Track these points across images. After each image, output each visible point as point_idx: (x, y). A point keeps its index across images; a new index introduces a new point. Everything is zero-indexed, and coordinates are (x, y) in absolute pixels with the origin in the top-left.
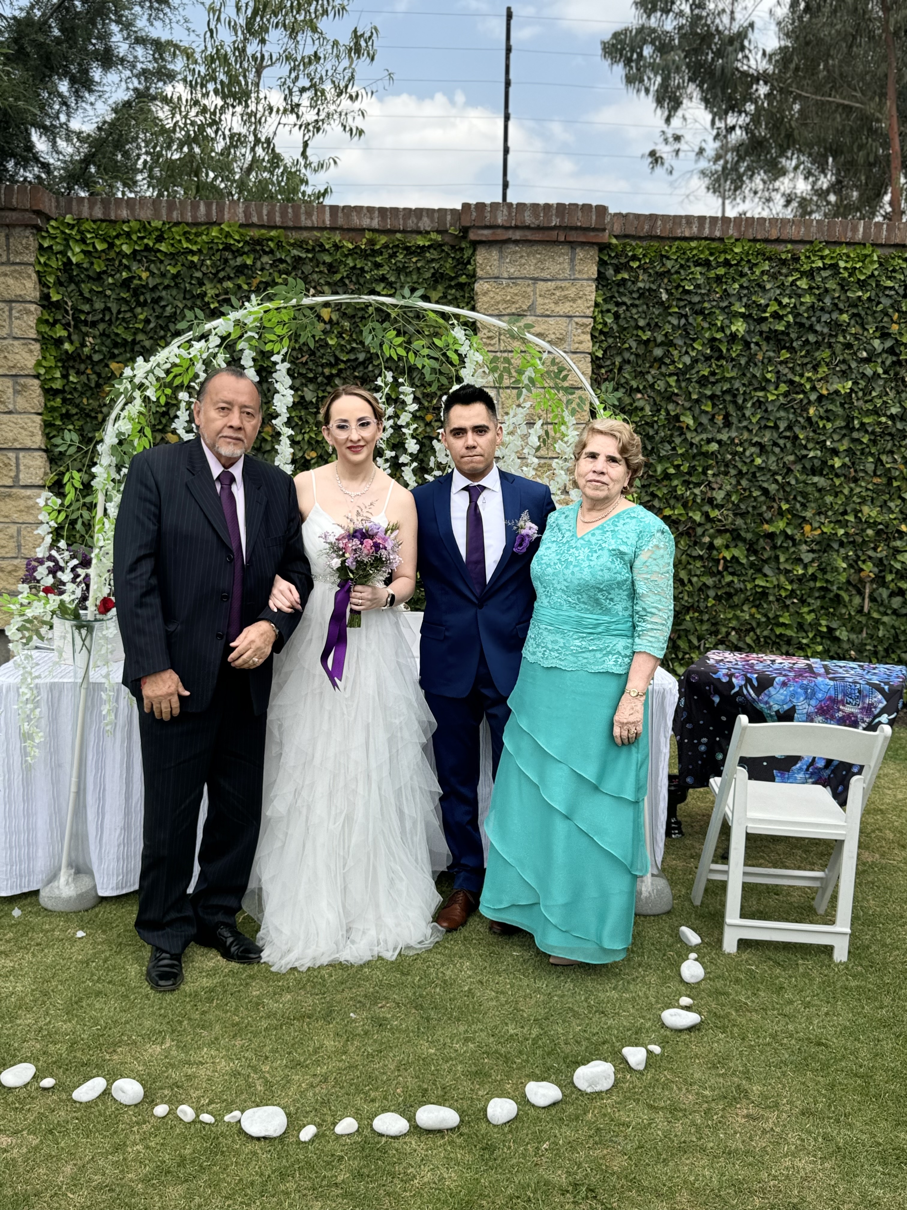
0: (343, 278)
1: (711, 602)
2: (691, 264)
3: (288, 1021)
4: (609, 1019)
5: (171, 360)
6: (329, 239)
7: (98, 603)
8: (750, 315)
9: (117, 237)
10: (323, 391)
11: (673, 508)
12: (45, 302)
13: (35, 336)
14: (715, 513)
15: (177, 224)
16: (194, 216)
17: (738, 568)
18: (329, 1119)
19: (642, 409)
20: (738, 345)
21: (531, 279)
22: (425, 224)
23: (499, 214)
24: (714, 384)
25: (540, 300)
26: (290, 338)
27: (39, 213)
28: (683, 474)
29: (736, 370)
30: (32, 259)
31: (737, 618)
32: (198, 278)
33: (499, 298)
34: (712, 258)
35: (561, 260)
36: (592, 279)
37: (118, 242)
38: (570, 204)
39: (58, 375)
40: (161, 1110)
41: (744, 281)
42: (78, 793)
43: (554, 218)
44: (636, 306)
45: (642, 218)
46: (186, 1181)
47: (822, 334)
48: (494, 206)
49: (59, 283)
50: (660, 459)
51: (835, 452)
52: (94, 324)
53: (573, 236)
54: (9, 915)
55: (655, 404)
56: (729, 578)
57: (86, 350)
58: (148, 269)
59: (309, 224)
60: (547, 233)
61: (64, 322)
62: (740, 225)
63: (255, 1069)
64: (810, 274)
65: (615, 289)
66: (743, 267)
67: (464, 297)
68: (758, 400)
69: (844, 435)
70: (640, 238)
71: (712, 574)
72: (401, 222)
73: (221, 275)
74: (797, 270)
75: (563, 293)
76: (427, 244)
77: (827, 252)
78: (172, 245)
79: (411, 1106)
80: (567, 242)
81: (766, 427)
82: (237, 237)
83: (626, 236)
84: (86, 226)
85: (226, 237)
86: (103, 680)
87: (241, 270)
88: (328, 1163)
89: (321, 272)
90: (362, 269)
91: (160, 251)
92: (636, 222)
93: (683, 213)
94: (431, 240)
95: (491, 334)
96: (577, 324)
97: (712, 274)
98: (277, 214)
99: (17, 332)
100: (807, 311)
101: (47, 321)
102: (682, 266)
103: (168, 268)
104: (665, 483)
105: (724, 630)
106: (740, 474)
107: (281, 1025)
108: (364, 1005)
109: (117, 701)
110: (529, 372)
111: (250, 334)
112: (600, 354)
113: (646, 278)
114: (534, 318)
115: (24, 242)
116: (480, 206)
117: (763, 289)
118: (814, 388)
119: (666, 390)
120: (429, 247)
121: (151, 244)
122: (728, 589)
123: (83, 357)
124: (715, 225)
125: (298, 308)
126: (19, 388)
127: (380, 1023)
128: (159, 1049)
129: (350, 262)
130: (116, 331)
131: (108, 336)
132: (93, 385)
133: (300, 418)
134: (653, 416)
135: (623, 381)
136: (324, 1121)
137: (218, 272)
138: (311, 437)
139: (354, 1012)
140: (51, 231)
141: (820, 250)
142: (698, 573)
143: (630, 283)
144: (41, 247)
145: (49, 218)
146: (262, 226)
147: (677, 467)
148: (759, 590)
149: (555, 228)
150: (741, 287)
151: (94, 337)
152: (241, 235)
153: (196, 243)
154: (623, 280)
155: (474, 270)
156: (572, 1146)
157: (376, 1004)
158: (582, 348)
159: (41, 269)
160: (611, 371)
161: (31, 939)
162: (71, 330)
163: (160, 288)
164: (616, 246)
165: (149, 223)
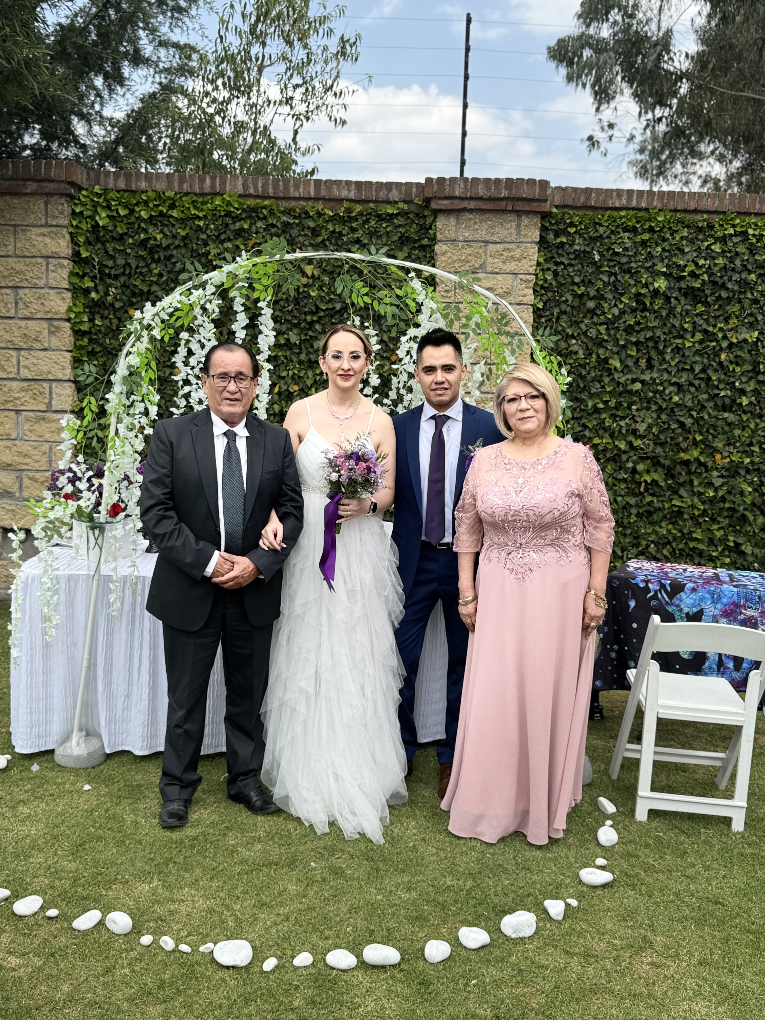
0: (324, 240)
1: (633, 519)
2: (621, 231)
3: (257, 867)
4: (533, 875)
5: (174, 305)
6: (313, 207)
7: (109, 508)
8: (671, 274)
9: (137, 204)
10: (306, 335)
11: (602, 438)
12: (76, 258)
13: (67, 287)
14: (637, 443)
15: (187, 194)
16: (201, 188)
17: (657, 490)
18: (289, 953)
19: (576, 353)
20: (660, 299)
21: (483, 242)
22: (394, 195)
23: (457, 187)
24: (638, 332)
25: (490, 260)
26: (274, 287)
27: (72, 184)
28: (611, 409)
29: (657, 320)
30: (66, 223)
31: (656, 533)
32: (203, 240)
33: (455, 258)
34: (638, 226)
35: (509, 225)
36: (535, 242)
37: (137, 209)
38: (517, 179)
39: (86, 319)
40: (146, 940)
41: (666, 245)
42: (89, 668)
43: (503, 190)
44: (573, 265)
45: (579, 192)
46: (165, 1001)
47: (733, 291)
48: (453, 180)
49: (88, 242)
50: (591, 396)
51: (743, 392)
52: (116, 277)
53: (520, 206)
54: (28, 769)
55: (587, 348)
56: (649, 499)
57: (109, 298)
58: (162, 232)
59: (297, 195)
60: (497, 203)
61: (91, 275)
62: (663, 198)
63: (228, 907)
64: (723, 240)
65: (554, 251)
66: (665, 233)
67: (425, 257)
68: (677, 347)
69: (751, 378)
70: (577, 208)
71: (635, 495)
72: (374, 193)
73: (223, 237)
74: (712, 236)
75: (510, 254)
76: (395, 212)
77: (738, 221)
78: (182, 212)
79: (360, 944)
80: (513, 211)
81: (683, 369)
82: (236, 206)
83: (565, 206)
84: (111, 195)
85: (227, 206)
86: (112, 573)
87: (239, 233)
88: (286, 991)
89: (306, 235)
90: (340, 233)
91: (172, 216)
92: (573, 195)
93: (614, 187)
94: (398, 208)
95: (447, 288)
96: (521, 280)
97: (638, 239)
98: (271, 187)
99: (53, 283)
100: (720, 271)
101: (77, 274)
102: (612, 232)
103: (179, 230)
104: (595, 416)
105: (644, 543)
106: (660, 409)
107: (252, 871)
108: (323, 856)
109: (123, 592)
110: (476, 318)
111: (241, 284)
112: (540, 306)
113: (581, 242)
114: (484, 275)
115: (60, 208)
116: (441, 180)
117: (682, 252)
118: (725, 337)
119: (597, 337)
120: (397, 214)
121: (165, 211)
122: (648, 508)
123: (107, 305)
124: (642, 198)
125: (282, 262)
126: (53, 329)
127: (337, 872)
128: (147, 888)
129: (330, 227)
130: (134, 283)
131: (128, 287)
132: (114, 328)
133: (286, 357)
134: (586, 358)
135: (560, 328)
136: (284, 954)
137: (220, 234)
138: (294, 373)
139: (315, 862)
140: (82, 199)
141: (732, 219)
142: (623, 493)
143: (567, 246)
144: (73, 212)
145: (80, 189)
146: (258, 197)
147: (606, 403)
148: (676, 509)
149: (504, 199)
150: (663, 249)
151: (116, 288)
152: (240, 204)
153: (202, 210)
154: (562, 243)
155: (435, 234)
156: (497, 983)
157: (333, 855)
158: (525, 300)
159: (73, 231)
160: (550, 320)
161: (46, 790)
162: (97, 282)
163: (172, 247)
164: (557, 214)
165: (164, 193)
